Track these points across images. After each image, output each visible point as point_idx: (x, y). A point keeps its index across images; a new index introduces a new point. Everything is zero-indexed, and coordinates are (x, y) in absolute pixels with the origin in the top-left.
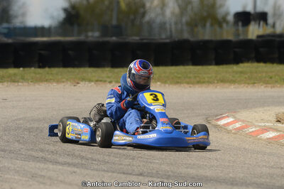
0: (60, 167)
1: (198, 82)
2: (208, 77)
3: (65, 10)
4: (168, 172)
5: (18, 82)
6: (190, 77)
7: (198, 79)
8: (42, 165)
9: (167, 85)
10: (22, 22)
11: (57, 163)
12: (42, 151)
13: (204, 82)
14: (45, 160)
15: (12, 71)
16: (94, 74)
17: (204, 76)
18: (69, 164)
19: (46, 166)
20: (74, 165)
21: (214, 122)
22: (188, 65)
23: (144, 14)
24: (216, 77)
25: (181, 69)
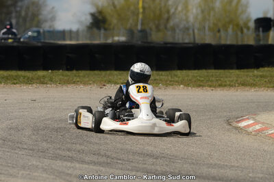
0: (87, 166)
1: (220, 86)
2: (229, 81)
3: (93, 15)
4: (190, 171)
5: (47, 83)
6: (212, 81)
7: (220, 82)
8: (69, 164)
9: (190, 88)
10: (50, 27)
11: (83, 162)
12: (69, 150)
13: (225, 86)
14: (71, 159)
15: (41, 73)
16: (119, 77)
17: (226, 79)
18: (95, 163)
19: (73, 165)
20: (100, 164)
21: (235, 124)
22: (210, 68)
23: (168, 19)
24: (237, 81)
25: (203, 72)
